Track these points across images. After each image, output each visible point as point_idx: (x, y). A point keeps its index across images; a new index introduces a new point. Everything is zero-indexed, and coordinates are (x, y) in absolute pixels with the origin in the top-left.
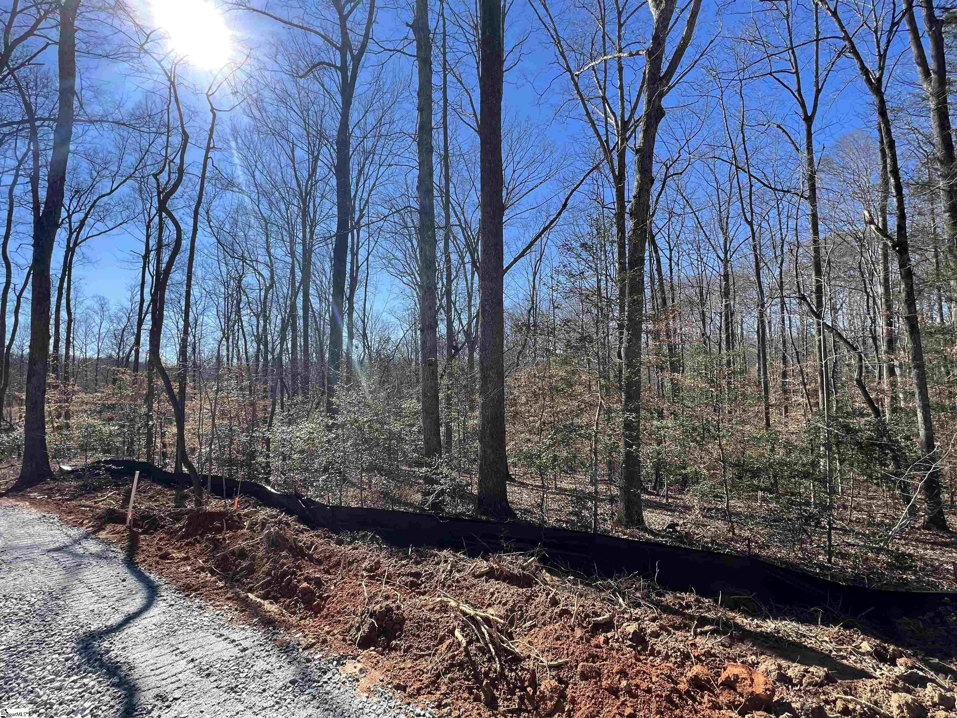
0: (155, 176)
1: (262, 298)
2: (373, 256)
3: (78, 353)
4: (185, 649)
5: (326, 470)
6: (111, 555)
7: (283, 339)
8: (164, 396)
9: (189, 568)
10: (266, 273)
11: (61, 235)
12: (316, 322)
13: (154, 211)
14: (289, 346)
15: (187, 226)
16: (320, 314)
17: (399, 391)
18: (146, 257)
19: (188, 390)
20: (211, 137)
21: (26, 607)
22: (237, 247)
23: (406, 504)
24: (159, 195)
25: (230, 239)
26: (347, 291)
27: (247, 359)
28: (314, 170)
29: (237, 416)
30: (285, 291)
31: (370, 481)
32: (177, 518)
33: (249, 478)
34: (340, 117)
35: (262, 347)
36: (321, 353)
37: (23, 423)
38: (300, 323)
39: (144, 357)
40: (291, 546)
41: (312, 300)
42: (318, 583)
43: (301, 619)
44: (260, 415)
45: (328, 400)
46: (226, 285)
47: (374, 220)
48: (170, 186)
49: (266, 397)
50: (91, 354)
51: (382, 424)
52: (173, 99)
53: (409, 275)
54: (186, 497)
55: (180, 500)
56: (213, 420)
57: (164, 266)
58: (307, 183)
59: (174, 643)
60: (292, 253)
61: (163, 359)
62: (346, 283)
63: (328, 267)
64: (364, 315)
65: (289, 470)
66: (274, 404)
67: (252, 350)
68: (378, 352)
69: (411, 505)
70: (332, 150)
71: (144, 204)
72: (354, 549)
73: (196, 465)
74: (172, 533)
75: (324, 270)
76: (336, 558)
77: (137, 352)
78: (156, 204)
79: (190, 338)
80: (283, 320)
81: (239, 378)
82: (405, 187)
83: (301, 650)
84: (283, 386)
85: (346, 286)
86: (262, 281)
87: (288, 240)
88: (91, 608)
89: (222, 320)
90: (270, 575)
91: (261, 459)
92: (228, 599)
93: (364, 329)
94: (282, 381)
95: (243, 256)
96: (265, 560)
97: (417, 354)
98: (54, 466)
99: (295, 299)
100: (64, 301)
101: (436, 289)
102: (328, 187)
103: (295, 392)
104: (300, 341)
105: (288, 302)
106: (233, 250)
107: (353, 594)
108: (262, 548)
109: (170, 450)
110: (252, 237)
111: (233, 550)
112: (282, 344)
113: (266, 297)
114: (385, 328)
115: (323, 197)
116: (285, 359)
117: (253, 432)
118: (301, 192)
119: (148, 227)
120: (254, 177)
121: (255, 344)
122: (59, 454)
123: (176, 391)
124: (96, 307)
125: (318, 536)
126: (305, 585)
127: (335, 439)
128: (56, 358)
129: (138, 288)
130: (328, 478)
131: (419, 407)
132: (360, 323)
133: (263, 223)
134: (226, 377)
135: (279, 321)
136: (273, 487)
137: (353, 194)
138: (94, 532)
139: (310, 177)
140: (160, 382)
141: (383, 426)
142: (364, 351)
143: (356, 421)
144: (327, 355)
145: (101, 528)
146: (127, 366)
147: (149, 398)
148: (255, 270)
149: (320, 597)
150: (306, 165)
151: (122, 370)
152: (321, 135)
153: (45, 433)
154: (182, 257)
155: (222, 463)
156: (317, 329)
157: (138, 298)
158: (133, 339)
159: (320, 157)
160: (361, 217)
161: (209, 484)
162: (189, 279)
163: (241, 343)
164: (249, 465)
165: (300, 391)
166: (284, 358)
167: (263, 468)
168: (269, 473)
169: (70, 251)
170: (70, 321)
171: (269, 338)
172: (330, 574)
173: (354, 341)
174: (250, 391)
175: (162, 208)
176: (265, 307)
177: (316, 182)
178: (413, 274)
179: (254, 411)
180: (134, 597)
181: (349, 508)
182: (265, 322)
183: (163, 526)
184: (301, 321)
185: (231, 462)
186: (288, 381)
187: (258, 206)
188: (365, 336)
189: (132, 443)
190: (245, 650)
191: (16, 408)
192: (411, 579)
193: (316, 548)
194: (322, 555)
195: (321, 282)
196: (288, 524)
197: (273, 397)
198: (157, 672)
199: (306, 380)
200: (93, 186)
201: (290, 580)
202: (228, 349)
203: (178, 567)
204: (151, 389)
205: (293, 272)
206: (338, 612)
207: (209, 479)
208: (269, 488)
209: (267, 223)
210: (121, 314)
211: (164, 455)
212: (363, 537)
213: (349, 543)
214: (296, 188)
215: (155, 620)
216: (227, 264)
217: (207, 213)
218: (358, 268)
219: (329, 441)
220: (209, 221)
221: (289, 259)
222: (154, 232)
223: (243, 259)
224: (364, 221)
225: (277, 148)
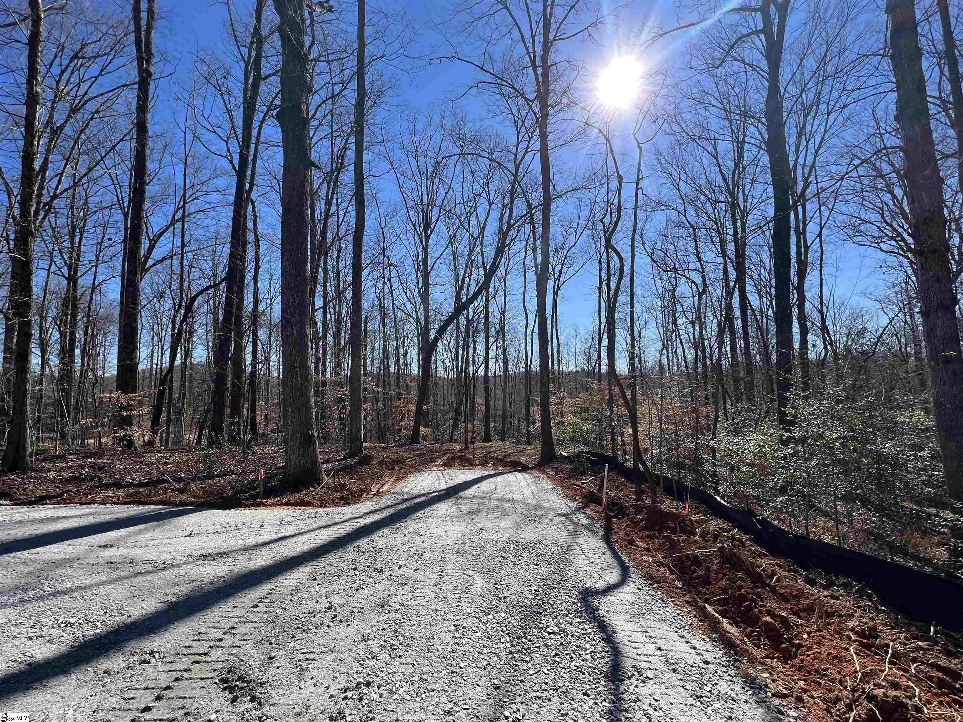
0: (601, 221)
1: (696, 304)
2: (829, 228)
3: (564, 368)
4: (652, 634)
5: (783, 491)
6: (594, 529)
7: (721, 344)
8: (621, 401)
9: (650, 559)
10: (698, 279)
11: (550, 283)
12: (757, 321)
13: (603, 249)
14: (728, 349)
15: (627, 255)
16: (761, 312)
17: (888, 399)
18: (600, 288)
19: (639, 396)
20: (639, 169)
21: (549, 553)
22: (669, 261)
23: (917, 558)
24: (605, 235)
25: (662, 255)
26: (795, 280)
27: (686, 366)
28: (741, 156)
29: (682, 422)
30: (719, 292)
31: (850, 515)
32: (639, 510)
33: (697, 483)
34: (766, 84)
35: (699, 353)
36: (766, 355)
37: (539, 419)
38: (738, 324)
39: (604, 369)
40: (748, 569)
41: (750, 298)
42: (784, 621)
43: (767, 657)
44: (703, 422)
45: (780, 410)
46: (662, 298)
47: (826, 184)
48: (613, 224)
49: (708, 403)
50: (572, 368)
51: (864, 442)
52: (609, 152)
53: (892, 238)
54: (643, 492)
55: (640, 493)
56: (661, 424)
57: (613, 292)
58: (734, 173)
59: (643, 624)
60: (724, 253)
61: (618, 370)
62: (792, 270)
63: (766, 257)
64: (821, 302)
65: (739, 483)
66: (717, 411)
67: (690, 356)
68: (848, 350)
69: (928, 562)
70: (760, 126)
71: (596, 245)
72: (833, 597)
73: (649, 464)
74: (636, 523)
75: (761, 261)
76: (807, 602)
77: (600, 365)
78: (604, 243)
79: (636, 351)
80: (719, 324)
81: (681, 385)
82: (873, 123)
83: (769, 694)
84: (725, 392)
85: (792, 275)
86: (694, 287)
87: (718, 240)
88: (585, 568)
89: (661, 330)
90: (727, 593)
91: (707, 467)
92: (687, 602)
93: (823, 321)
94: (723, 387)
95: (675, 268)
96: (720, 576)
97: (917, 344)
98: (558, 452)
99: (731, 300)
100: (554, 331)
101: (948, 249)
102: (759, 169)
103: (739, 399)
104: (740, 343)
105: (724, 305)
106: (666, 264)
107: (836, 657)
108: (716, 562)
109: (629, 448)
110: (682, 248)
111: (688, 555)
112: (720, 348)
113: (700, 304)
114: (857, 315)
115: (753, 181)
116: (725, 363)
117: (698, 438)
118: (728, 185)
119: (600, 263)
120: (679, 190)
121: (693, 352)
122: (560, 442)
123: (629, 397)
124: (573, 333)
125: (780, 567)
126: (768, 619)
127: (792, 455)
128: (553, 373)
129: (597, 313)
130: (788, 500)
131: (930, 422)
132: (816, 315)
133: (691, 230)
134: (668, 384)
135: (715, 326)
136: (722, 498)
137: (791, 164)
138: (583, 508)
139: (737, 165)
140: (617, 390)
141: (865, 445)
142: (825, 348)
143: (821, 436)
144: (774, 356)
145: (585, 506)
146: (594, 377)
147: (611, 403)
148: (687, 278)
149: (789, 640)
150: (731, 156)
151: (591, 380)
152: (745, 114)
153: (551, 427)
154: (626, 280)
155: (671, 466)
156: (760, 328)
157: (597, 322)
158: (596, 355)
159: (747, 140)
160: (806, 186)
161: (662, 484)
162: (632, 299)
163: (679, 351)
164: (697, 472)
165: (744, 397)
166: (723, 362)
167: (710, 476)
168: (717, 482)
169: (555, 294)
170: (559, 345)
171: (706, 343)
172: (800, 618)
173: (809, 337)
174: (692, 397)
175: (608, 245)
176: (700, 313)
177: (744, 169)
178: (899, 235)
179: (698, 416)
180: (612, 570)
181: (820, 543)
182: (701, 328)
183: (628, 515)
184: (740, 322)
185: (679, 465)
186: (730, 388)
187: (685, 216)
188: (824, 329)
189: (601, 440)
190: (707, 663)
191: (536, 408)
192: (940, 675)
193: (778, 580)
194: (789, 591)
195: (759, 275)
196: (743, 544)
197: (716, 403)
198: (633, 645)
199: (750, 386)
200: (564, 243)
201: (750, 608)
202: (668, 357)
203: (642, 555)
204: (611, 396)
205: (726, 273)
206: (817, 671)
207: (661, 478)
208: (718, 498)
209: (695, 230)
210: (587, 336)
211: (625, 452)
212: (845, 586)
213: (825, 588)
214: (722, 184)
215: (628, 597)
216: (661, 279)
217: (641, 237)
218: (807, 248)
219: (785, 458)
220: (643, 244)
221: (720, 260)
222: (604, 265)
223: (675, 270)
224: (809, 193)
225: (699, 152)
